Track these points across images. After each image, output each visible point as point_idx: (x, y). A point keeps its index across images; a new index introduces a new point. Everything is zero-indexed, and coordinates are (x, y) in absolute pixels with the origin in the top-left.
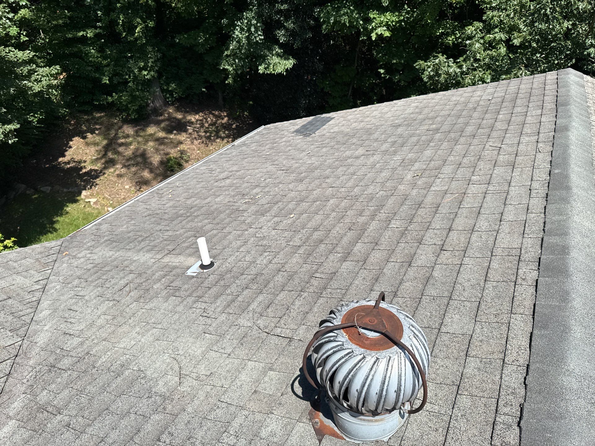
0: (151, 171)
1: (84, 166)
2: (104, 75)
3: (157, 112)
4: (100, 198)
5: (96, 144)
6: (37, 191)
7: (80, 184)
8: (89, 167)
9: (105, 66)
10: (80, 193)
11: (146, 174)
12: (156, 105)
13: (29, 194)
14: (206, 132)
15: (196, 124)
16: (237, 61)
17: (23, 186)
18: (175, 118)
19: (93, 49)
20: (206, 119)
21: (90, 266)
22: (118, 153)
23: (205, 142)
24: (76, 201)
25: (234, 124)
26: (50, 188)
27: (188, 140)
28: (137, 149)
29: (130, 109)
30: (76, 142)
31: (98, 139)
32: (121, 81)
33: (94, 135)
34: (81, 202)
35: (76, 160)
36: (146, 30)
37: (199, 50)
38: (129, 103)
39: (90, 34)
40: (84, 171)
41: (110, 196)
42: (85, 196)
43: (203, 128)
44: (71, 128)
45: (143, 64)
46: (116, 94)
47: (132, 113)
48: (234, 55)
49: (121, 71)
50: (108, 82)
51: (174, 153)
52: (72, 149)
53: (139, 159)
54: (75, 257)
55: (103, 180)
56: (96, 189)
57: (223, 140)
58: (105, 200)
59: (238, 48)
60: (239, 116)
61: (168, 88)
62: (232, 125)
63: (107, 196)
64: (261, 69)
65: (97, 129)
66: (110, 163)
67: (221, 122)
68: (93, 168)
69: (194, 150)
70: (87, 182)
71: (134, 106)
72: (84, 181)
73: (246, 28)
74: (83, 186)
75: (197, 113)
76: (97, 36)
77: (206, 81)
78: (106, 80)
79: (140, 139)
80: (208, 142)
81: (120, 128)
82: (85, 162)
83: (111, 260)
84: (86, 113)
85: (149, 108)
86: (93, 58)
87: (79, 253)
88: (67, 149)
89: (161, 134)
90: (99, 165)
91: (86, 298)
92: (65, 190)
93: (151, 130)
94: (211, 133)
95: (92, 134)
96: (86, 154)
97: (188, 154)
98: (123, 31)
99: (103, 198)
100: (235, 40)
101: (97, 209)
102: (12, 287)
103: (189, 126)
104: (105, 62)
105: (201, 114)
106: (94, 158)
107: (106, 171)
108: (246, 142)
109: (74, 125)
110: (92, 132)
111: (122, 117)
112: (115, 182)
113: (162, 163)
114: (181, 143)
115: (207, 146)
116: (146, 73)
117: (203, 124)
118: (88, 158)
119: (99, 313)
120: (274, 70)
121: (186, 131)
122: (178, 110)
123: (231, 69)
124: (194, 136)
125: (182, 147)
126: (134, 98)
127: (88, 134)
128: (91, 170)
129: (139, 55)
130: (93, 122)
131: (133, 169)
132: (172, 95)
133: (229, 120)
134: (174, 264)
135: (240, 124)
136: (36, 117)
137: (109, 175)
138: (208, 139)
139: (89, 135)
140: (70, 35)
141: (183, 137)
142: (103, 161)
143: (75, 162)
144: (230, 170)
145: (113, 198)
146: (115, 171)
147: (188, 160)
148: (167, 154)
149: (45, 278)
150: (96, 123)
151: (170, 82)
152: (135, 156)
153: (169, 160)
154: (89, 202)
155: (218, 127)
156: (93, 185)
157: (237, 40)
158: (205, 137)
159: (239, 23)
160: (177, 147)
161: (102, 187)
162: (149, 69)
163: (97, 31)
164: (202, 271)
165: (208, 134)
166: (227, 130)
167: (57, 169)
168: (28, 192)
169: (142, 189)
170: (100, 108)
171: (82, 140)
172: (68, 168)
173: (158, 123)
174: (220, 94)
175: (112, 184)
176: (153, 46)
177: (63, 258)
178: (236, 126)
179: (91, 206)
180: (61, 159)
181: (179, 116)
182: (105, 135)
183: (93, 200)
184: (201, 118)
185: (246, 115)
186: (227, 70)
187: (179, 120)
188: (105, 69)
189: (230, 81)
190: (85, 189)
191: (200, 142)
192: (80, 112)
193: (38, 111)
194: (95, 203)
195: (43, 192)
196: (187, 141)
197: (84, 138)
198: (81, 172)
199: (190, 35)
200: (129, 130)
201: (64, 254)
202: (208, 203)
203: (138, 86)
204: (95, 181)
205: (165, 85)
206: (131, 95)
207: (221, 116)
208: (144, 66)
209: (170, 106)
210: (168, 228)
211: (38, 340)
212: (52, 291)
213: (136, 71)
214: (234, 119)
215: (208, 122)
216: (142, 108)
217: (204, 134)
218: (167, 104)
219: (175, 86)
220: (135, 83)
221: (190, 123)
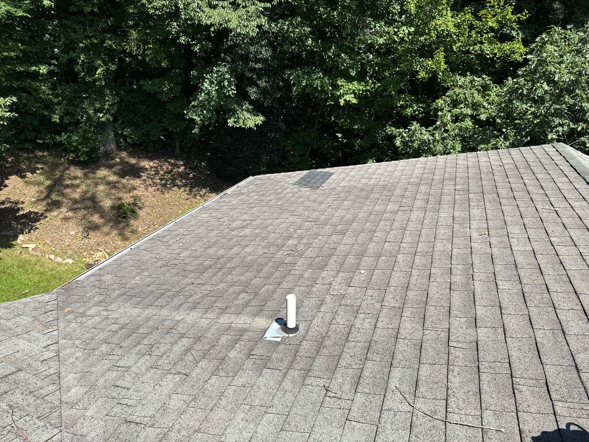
0: (102, 217)
1: (22, 208)
2: (55, 114)
3: (108, 155)
4: (39, 243)
5: (39, 184)
7: (16, 227)
8: (27, 209)
9: (56, 104)
10: (16, 237)
11: (96, 219)
12: (108, 149)
14: (161, 179)
15: (151, 171)
16: (205, 112)
18: (128, 163)
19: (44, 86)
20: (161, 167)
21: (114, 327)
22: (63, 195)
23: (160, 190)
24: (11, 246)
25: (191, 173)
27: (142, 186)
28: (86, 192)
29: (80, 151)
30: (13, 181)
31: (42, 178)
32: (72, 120)
33: (35, 174)
34: (17, 247)
35: (12, 201)
36: (106, 72)
37: (162, 98)
38: (80, 144)
39: (43, 69)
40: (21, 213)
41: (52, 241)
42: (22, 241)
43: (158, 175)
44: (7, 165)
45: (99, 106)
46: (66, 134)
47: (82, 155)
48: (202, 106)
49: (74, 111)
50: (58, 120)
51: (127, 198)
52: (7, 189)
53: (89, 203)
54: (83, 314)
55: (45, 224)
56: (34, 234)
57: (180, 188)
58: (46, 246)
59: (207, 100)
60: (197, 165)
61: (122, 132)
62: (189, 174)
63: (48, 242)
64: (231, 122)
65: (38, 169)
66: (53, 205)
67: (177, 171)
68: (32, 210)
69: (148, 197)
70: (25, 225)
71: (85, 147)
72: (21, 224)
73: (215, 82)
74: (21, 230)
75: (151, 159)
76: (50, 73)
77: (165, 129)
78: (56, 118)
79: (89, 182)
80: (163, 190)
81: (68, 169)
83: (142, 320)
84: (27, 151)
85: (100, 152)
86: (44, 94)
87: (87, 310)
88: (2, 187)
89: (113, 178)
90: (40, 207)
91: (134, 369)
93: (102, 173)
94: (167, 181)
95: (32, 174)
96: (24, 194)
97: (142, 201)
98: (82, 71)
99: (44, 244)
100: (204, 92)
101: (36, 256)
102: (18, 355)
103: (143, 173)
104: (56, 100)
105: (155, 161)
106: (33, 199)
107: (48, 214)
108: (242, 191)
109: (11, 162)
110: (33, 172)
111: (69, 158)
112: (58, 227)
113: (113, 207)
114: (134, 189)
115: (163, 194)
116: (101, 115)
117: (158, 171)
119: (166, 391)
120: (243, 125)
121: (139, 177)
122: (131, 155)
123: (197, 119)
124: (148, 183)
125: (135, 193)
126: (85, 140)
127: (27, 173)
128: (30, 213)
129: (95, 97)
130: (34, 161)
131: (80, 213)
132: (125, 140)
133: (185, 169)
134: (239, 326)
135: (197, 174)
137: (51, 219)
138: (163, 187)
139: (29, 174)
140: (20, 68)
141: (137, 182)
142: (44, 203)
143: (10, 202)
144: (242, 218)
145: (56, 245)
146: (59, 215)
147: (142, 208)
148: (120, 199)
149: (54, 342)
150: (37, 163)
151: (125, 127)
152: (83, 199)
153: (121, 206)
154: (27, 248)
155: (173, 175)
156: (32, 229)
157: (206, 92)
158: (160, 184)
159: (209, 76)
160: (130, 193)
161: (43, 231)
162: (104, 112)
163: (52, 67)
164: (287, 335)
165: (164, 182)
166: (184, 179)
169: (89, 236)
170: (44, 147)
171: (20, 179)
173: (110, 167)
174: (177, 144)
175: (54, 229)
176: (111, 89)
177: (66, 316)
178: (193, 175)
179: (29, 253)
181: (133, 161)
182: (48, 174)
183: (32, 246)
184: (156, 165)
185: (203, 166)
186: (194, 119)
187: (133, 166)
188: (57, 107)
189: (196, 131)
190: (23, 234)
191: (155, 189)
192: (19, 149)
194: (34, 249)
196: (140, 187)
197: (23, 177)
198: (18, 214)
199: (154, 82)
200: (77, 172)
201: (66, 311)
202: (237, 254)
203: (91, 128)
204: (35, 224)
205: (120, 130)
206: (83, 136)
207: (177, 165)
208: (100, 108)
209: (122, 151)
210: (202, 282)
211: (85, 431)
212: (71, 360)
213: (91, 112)
214: (191, 168)
215: (163, 169)
216: (93, 150)
217: (159, 181)
218: (119, 148)
219: (131, 131)
220: (88, 124)
221: (144, 169)
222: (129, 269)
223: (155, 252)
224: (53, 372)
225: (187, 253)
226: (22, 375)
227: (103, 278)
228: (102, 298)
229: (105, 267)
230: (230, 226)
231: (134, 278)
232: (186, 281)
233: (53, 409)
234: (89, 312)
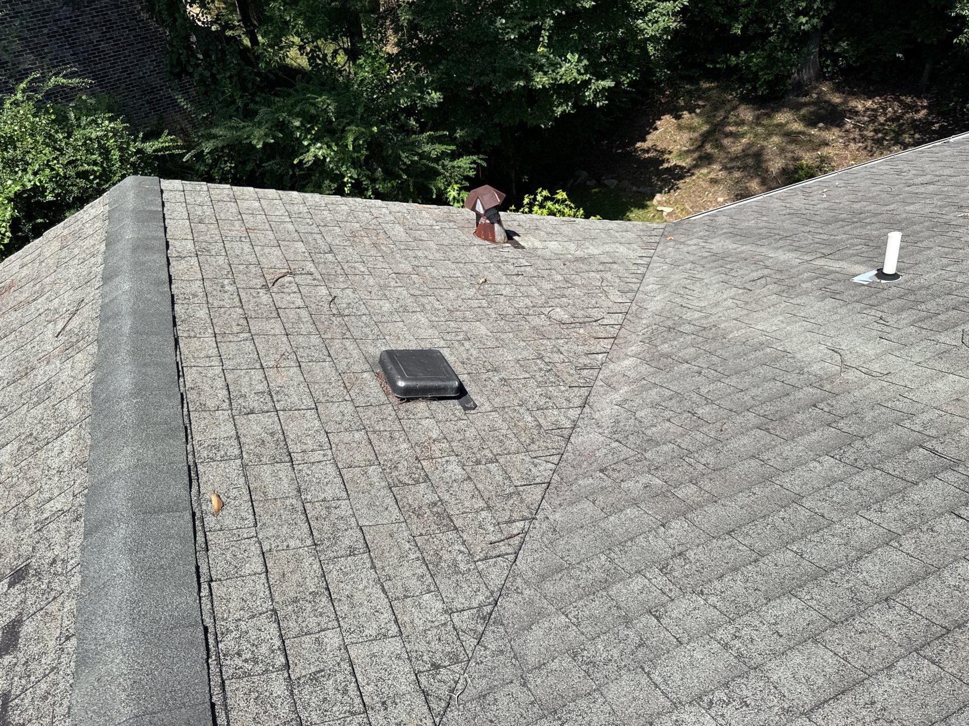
0: (764, 182)
1: (668, 159)
2: (737, 22)
3: (800, 89)
4: (677, 208)
5: (695, 128)
6: (599, 184)
7: (656, 184)
8: (674, 161)
9: (742, 6)
10: (652, 197)
11: (755, 184)
12: (803, 78)
13: (589, 186)
14: (876, 131)
15: (863, 116)
17: (585, 174)
18: (828, 102)
20: (885, 109)
21: (706, 254)
22: (721, 147)
23: (869, 148)
24: (644, 207)
25: (937, 123)
26: (615, 182)
27: (841, 141)
28: (751, 145)
29: (759, 79)
30: (666, 123)
31: (700, 120)
32: (759, 31)
33: (693, 114)
34: (651, 209)
35: (659, 149)
38: (762, 69)
40: (666, 165)
41: (692, 208)
42: (659, 202)
43: (873, 123)
44: (663, 101)
45: (804, 4)
46: (746, 53)
47: (761, 86)
49: (766, 15)
50: (739, 32)
51: (810, 158)
52: (658, 132)
53: (750, 161)
54: (683, 243)
55: (689, 183)
56: (675, 195)
57: (905, 148)
58: (684, 213)
61: (833, 49)
62: (933, 124)
63: (688, 207)
65: (699, 107)
66: (705, 160)
67: (912, 117)
68: (679, 163)
69: (846, 158)
70: (666, 182)
71: (769, 74)
72: (663, 180)
74: (660, 188)
75: (871, 96)
77: (910, 40)
78: (737, 30)
79: (760, 130)
80: (874, 149)
81: (734, 108)
82: (670, 152)
83: (735, 253)
84: (690, 80)
85: (790, 81)
87: (688, 240)
88: (651, 130)
89: (797, 126)
90: (688, 160)
91: (706, 281)
92: (634, 189)
93: (784, 116)
94: (886, 134)
95: (690, 113)
96: (675, 141)
97: (833, 164)
99: (682, 210)
102: (617, 254)
103: (850, 118)
105: (877, 99)
106: (684, 149)
107: (696, 172)
109: (669, 96)
110: (691, 111)
111: (742, 91)
112: (705, 190)
113: (784, 170)
114: (826, 144)
115: (872, 156)
116: (803, 20)
117: (876, 117)
118: (675, 148)
119: (725, 296)
121: (840, 125)
122: (838, 89)
124: (852, 136)
125: (825, 151)
126: (772, 61)
127: (684, 113)
128: (676, 166)
130: (696, 96)
131: (737, 174)
132: (835, 62)
133: (928, 114)
134: (832, 268)
135: (949, 125)
136: (628, 78)
137: (698, 178)
138: (876, 144)
139: (686, 115)
141: (832, 135)
142: (696, 155)
143: (656, 150)
144: (937, 173)
146: (709, 173)
148: (798, 159)
149: (649, 256)
150: (700, 98)
151: (841, 39)
152: (745, 154)
153: (797, 170)
154: (662, 211)
155: (903, 124)
156: (673, 188)
158: (873, 140)
160: (818, 150)
161: (685, 193)
162: (811, 13)
164: (879, 280)
165: (880, 135)
166: (919, 132)
167: (631, 157)
168: (588, 183)
170: (713, 75)
171: (673, 120)
172: (645, 159)
173: (796, 107)
174: (928, 66)
175: (699, 192)
177: (667, 242)
178: (940, 127)
179: (663, 218)
180: (639, 144)
181: (837, 99)
182: (709, 116)
183: (667, 210)
184: (876, 106)
187: (835, 106)
188: (741, 10)
189: (961, 39)
190: (661, 192)
191: (860, 147)
192: (682, 78)
193: (633, 69)
194: (669, 214)
195: (606, 186)
196: (837, 142)
197: (678, 117)
198: (661, 167)
200: (747, 113)
201: (669, 238)
203: (784, 42)
204: (678, 182)
205: (830, 44)
206: (769, 56)
207: (915, 106)
208: (806, 7)
209: (826, 80)
211: (648, 306)
213: (790, 16)
215: (886, 114)
216: (780, 79)
217: (872, 134)
218: (821, 77)
219: (848, 45)
220: (781, 36)
221: (854, 113)
224: (639, 272)
225: (826, 205)
228: (707, 233)
230: (911, 181)
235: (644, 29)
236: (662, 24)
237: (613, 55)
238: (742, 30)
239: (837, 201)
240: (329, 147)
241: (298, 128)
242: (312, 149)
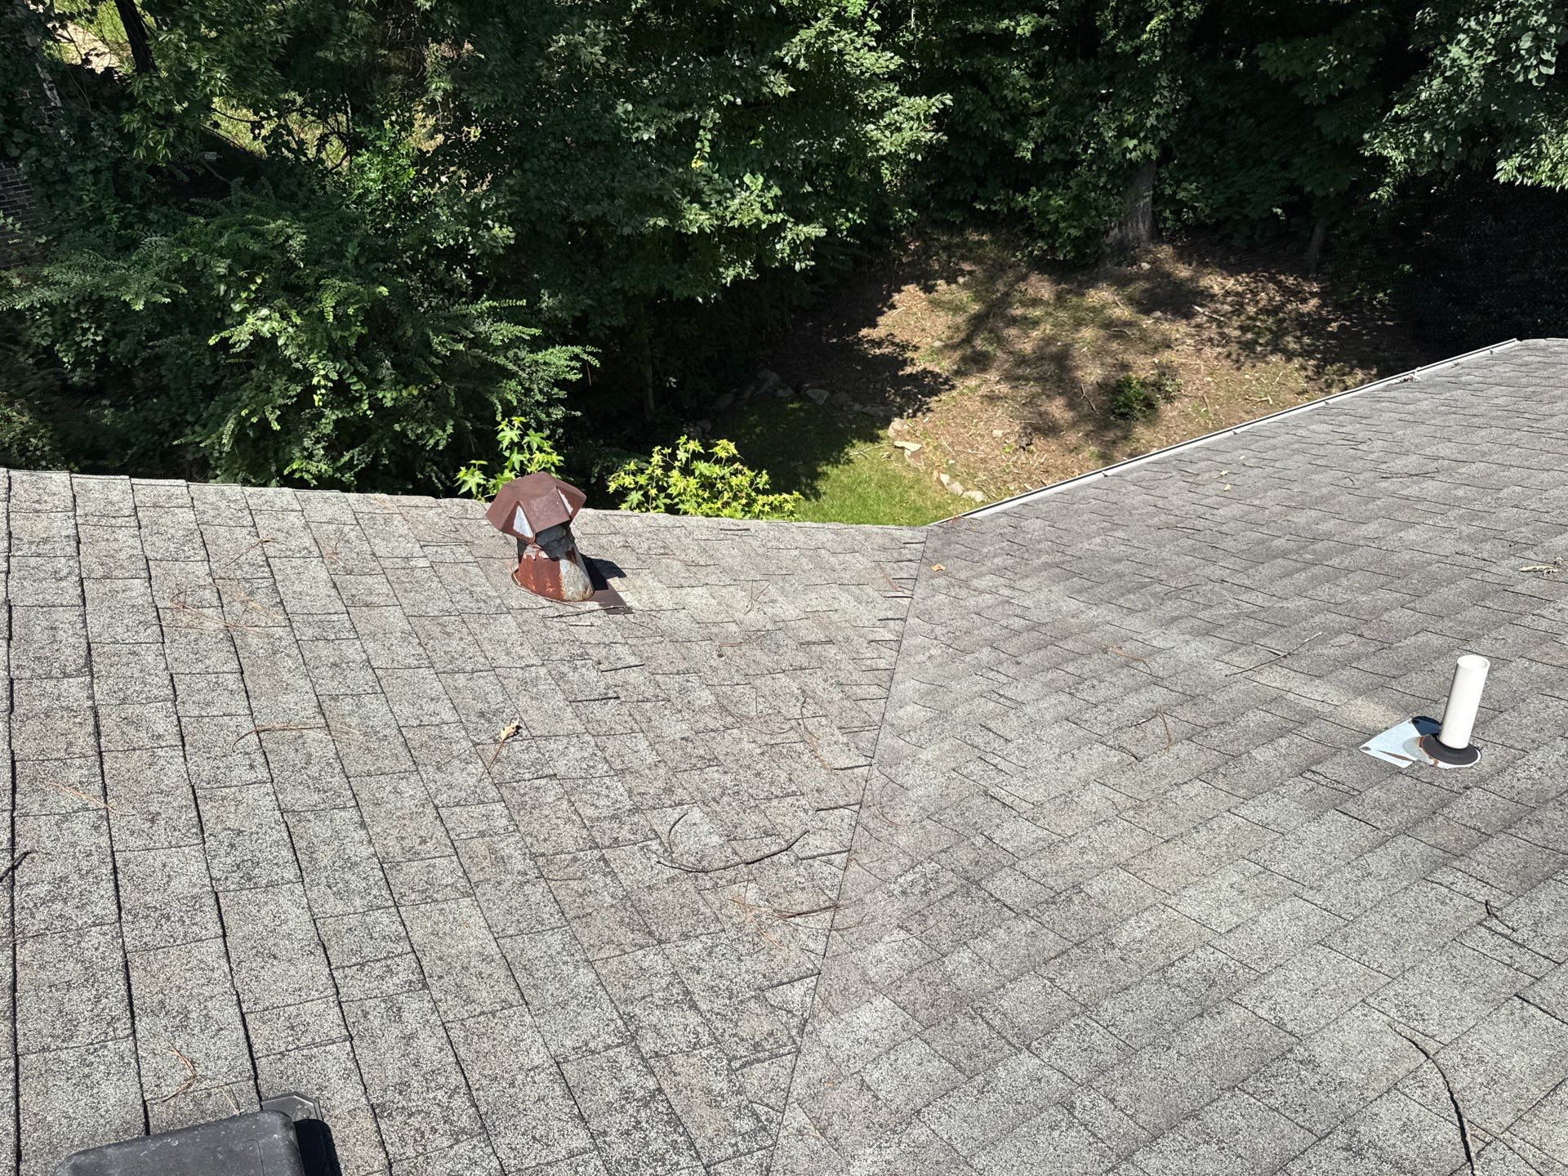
0: (1071, 405)
1: (913, 359)
2: (1026, 139)
3: (1125, 252)
4: (928, 444)
5: (957, 309)
6: (799, 394)
7: (893, 401)
8: (921, 362)
9: (1034, 114)
10: (887, 423)
11: (1057, 409)
12: (1128, 235)
13: (781, 398)
14: (1243, 329)
15: (1223, 304)
16: (1427, 136)
17: (773, 377)
18: (1169, 275)
19: (1018, 67)
20: (1255, 294)
21: (1017, 623)
22: (1000, 341)
23: (1234, 356)
24: (874, 439)
25: (1335, 320)
26: (826, 394)
27: (1189, 342)
28: (1049, 340)
29: (1060, 235)
30: (909, 297)
31: (964, 296)
32: (1061, 156)
33: (954, 286)
34: (885, 443)
35: (897, 340)
36: (1173, 25)
37: (1306, 96)
38: (1064, 219)
39: (1025, 26)
40: (909, 370)
41: (952, 444)
42: (897, 432)
43: (1239, 316)
44: (904, 259)
45: (1131, 118)
46: (1039, 190)
47: (1063, 246)
48: (1425, 117)
49: (1071, 131)
50: (1029, 155)
51: (1143, 368)
52: (895, 312)
53: (1049, 368)
54: (964, 583)
55: (947, 404)
56: (923, 420)
57: (1289, 360)
58: (938, 453)
59: (1447, 100)
60: (1359, 299)
61: (1175, 193)
62: (1329, 322)
63: (944, 443)
64: (1506, 170)
65: (963, 273)
66: (977, 362)
67: (1297, 309)
68: (930, 367)
69: (1198, 371)
70: (909, 398)
71: (1074, 227)
72: (903, 395)
73: (1492, 40)
74: (899, 408)
75: (1232, 270)
76: (1039, 34)
77: (1294, 189)
78: (1026, 151)
79: (1063, 315)
80: (1242, 359)
81: (1024, 278)
82: (916, 348)
83: (1079, 626)
84: (950, 228)
85: (1108, 241)
86: (1013, 90)
87: (974, 577)
88: (885, 309)
89: (1122, 312)
90: (945, 364)
91: (1029, 710)
92: (857, 407)
93: (1101, 295)
94: (1258, 334)
95: (949, 283)
96: (923, 330)
97: (1178, 380)
98: (1111, 24)
99: (936, 448)
100: (1442, 74)
101: (916, 470)
102: (835, 617)
103: (1201, 306)
104: (1035, 105)
105: (1244, 278)
106: (938, 344)
107: (957, 382)
108: (1463, 379)
109: (915, 252)
110: (951, 280)
111: (1032, 252)
112: (972, 415)
113: (1102, 386)
114: (1167, 345)
115: (1238, 369)
116: (1131, 144)
117: (1242, 305)
118: (928, 342)
119: (1081, 771)
120: (1550, 178)
121: (1188, 315)
122: (1182, 256)
123: (1397, 156)
124: (1206, 335)
125: (1167, 356)
126: (1079, 207)
127: (939, 282)
128: (925, 372)
129: (1128, 94)
130: (958, 254)
131: (1025, 391)
132: (1177, 213)
133: (1322, 306)
134: (1305, 703)
135: (1353, 325)
136: (847, 219)
137: (962, 394)
138: (1244, 350)
139: (941, 285)
140: (977, 26)
141: (1178, 329)
142: (957, 355)
143: (893, 344)
144: (1428, 451)
145: (958, 453)
146: (979, 386)
147: (1174, 397)
148: (1125, 367)
149: (899, 616)
150: (964, 258)
151: (1186, 178)
152: (1040, 357)
153: (1122, 387)
154: (903, 448)
155: (1283, 320)
156: (921, 408)
157: (1448, 74)
158: (1238, 342)
159: (1473, 24)
160: (1153, 355)
161: (940, 419)
162: (1142, 135)
163: (1046, 20)
164: (1431, 762)
165: (1249, 336)
166: (1309, 334)
167: (851, 352)
168: (781, 393)
169: (1032, 447)
170: (986, 222)
171: (921, 294)
172: (875, 356)
173: (1121, 282)
174: (1319, 230)
175: (963, 418)
176: (1173, 74)
177: (932, 578)
178: (1340, 327)
179: (904, 460)
180: (864, 332)
181: (1183, 272)
182: (980, 289)
183: (912, 447)
184: (1240, 289)
185: (1380, 302)
186: (1387, 159)
187: (1179, 285)
188: (1036, 122)
189: (1383, 193)
190: (901, 417)
191: (1220, 353)
192: (935, 223)
193: (857, 205)
194: (915, 454)
195: (810, 400)
196: (1183, 343)
197: (929, 289)
198: (901, 373)
199: (1295, 49)
200: (1042, 288)
201: (935, 568)
202: (1373, 540)
203: (1100, 177)
204: (928, 400)
205: (1170, 185)
206: (1077, 198)
207: (1300, 292)
208: (1134, 124)
209: (1164, 242)
210: (1247, 582)
211: (909, 781)
212: (920, 658)
213: (1110, 134)
214: (1338, 306)
215: (1258, 302)
216: (1093, 235)
217: (1237, 333)
218: (1157, 236)
219: (1197, 188)
220: (1094, 168)
221: (1206, 296)
222: (1085, 517)
223: (1158, 492)
224: (882, 666)
225: (1236, 509)
226: (832, 651)
227: (1024, 523)
228: (1010, 561)
229: (1036, 502)
230: (1384, 466)
231: (1089, 537)
232: (1208, 571)
233: (867, 725)
234: (975, 583)
235: (878, 141)
236: (907, 135)
237: (824, 180)
238: (1033, 152)
239: (1256, 502)
240: (284, 317)
241: (221, 278)
242: (250, 319)
